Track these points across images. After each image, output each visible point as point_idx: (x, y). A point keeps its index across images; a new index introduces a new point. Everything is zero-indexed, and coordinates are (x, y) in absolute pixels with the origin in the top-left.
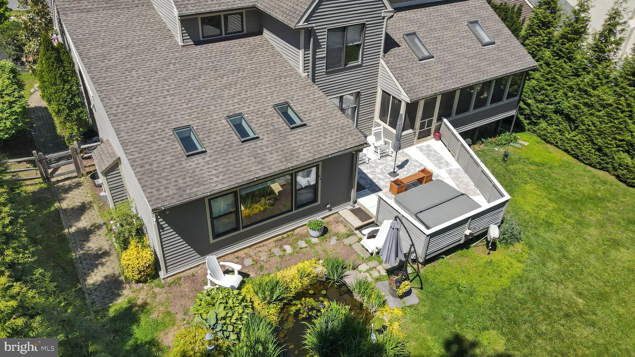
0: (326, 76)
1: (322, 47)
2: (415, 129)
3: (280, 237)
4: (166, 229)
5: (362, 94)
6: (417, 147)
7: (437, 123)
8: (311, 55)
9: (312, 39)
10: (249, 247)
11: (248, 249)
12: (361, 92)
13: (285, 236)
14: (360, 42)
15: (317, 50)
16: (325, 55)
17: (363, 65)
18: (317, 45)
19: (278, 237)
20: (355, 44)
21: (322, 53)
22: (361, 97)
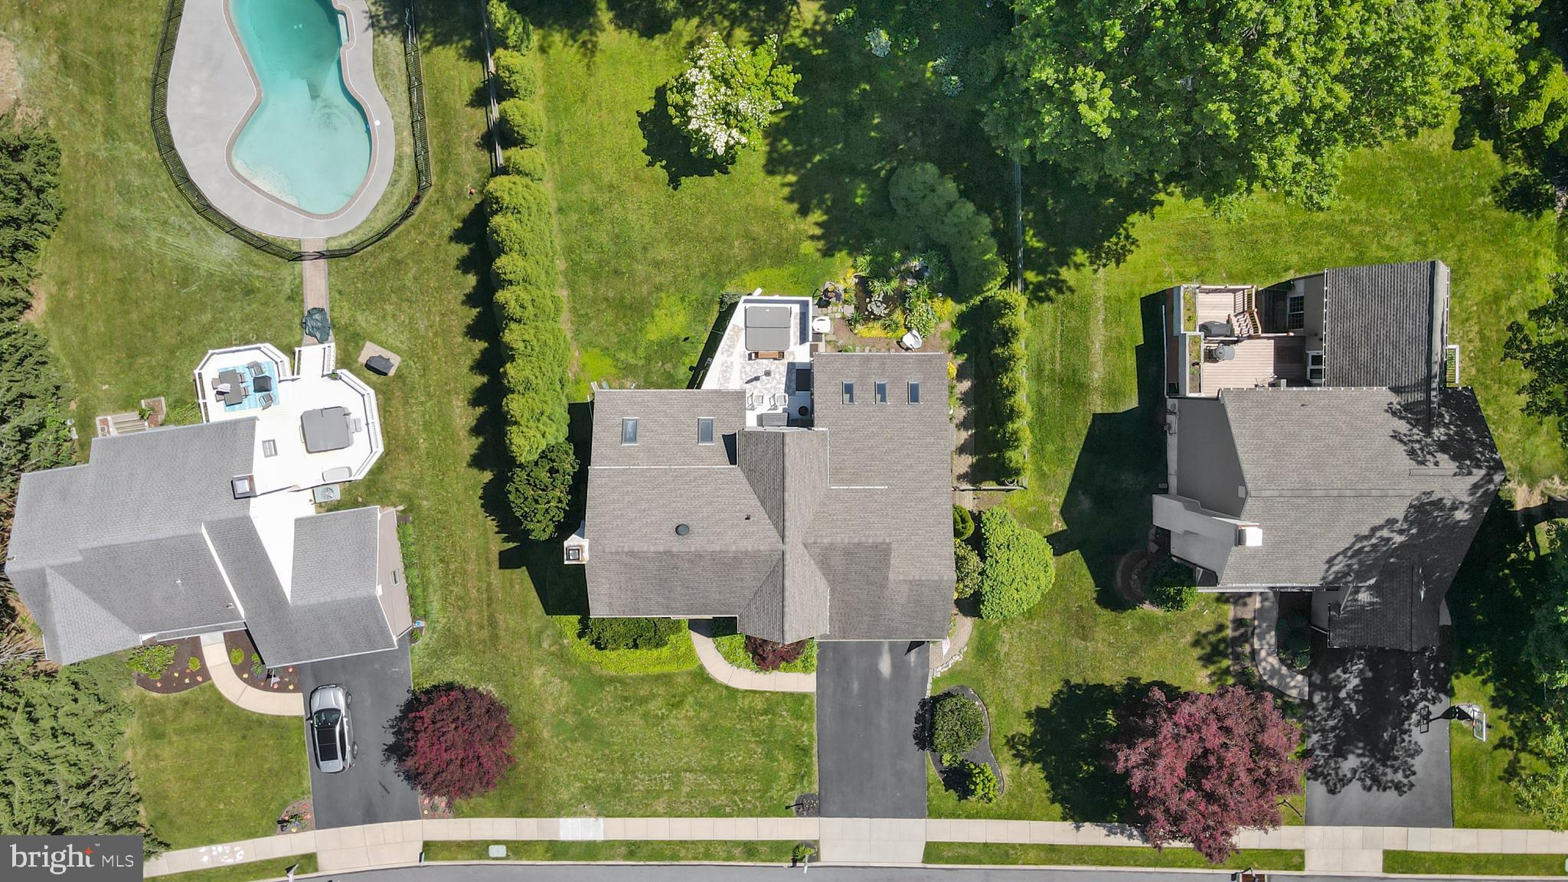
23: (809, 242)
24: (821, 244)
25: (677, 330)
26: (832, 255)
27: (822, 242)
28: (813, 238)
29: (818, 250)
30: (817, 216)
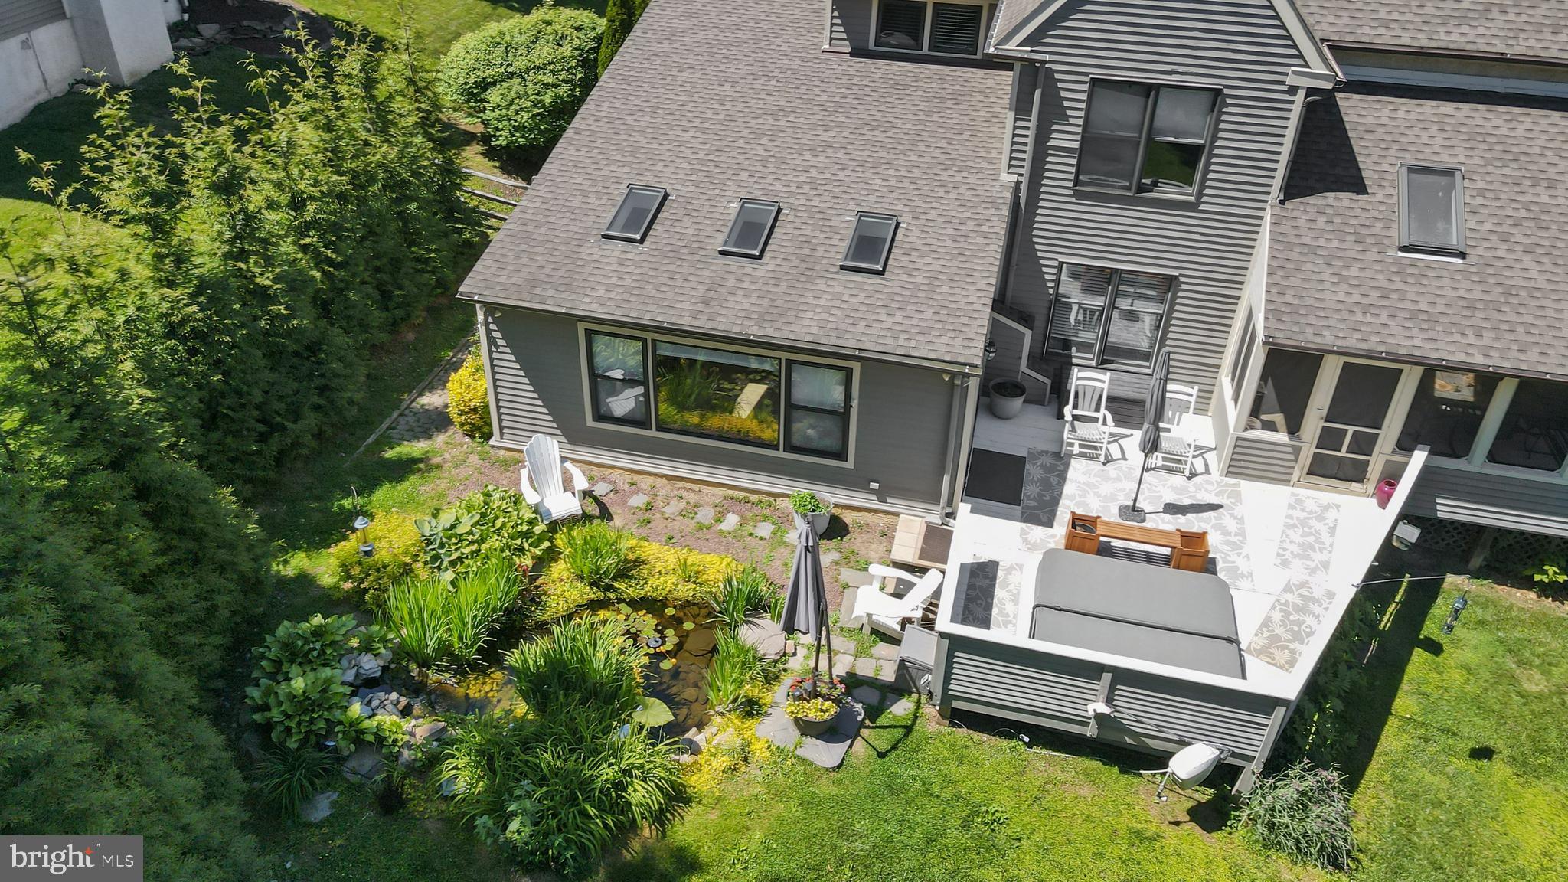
0: (1073, 200)
1: (1072, 121)
2: (1299, 439)
3: (741, 494)
4: (501, 349)
5: (1184, 287)
6: (1293, 494)
7: (1394, 452)
8: (1031, 133)
9: (1038, 93)
10: (669, 478)
11: (664, 480)
12: (1182, 279)
13: (754, 498)
14: (1202, 142)
15: (1055, 127)
16: (1076, 145)
17: (1202, 207)
18: (1053, 112)
19: (737, 492)
20: (1182, 140)
21: (1067, 138)
22: (1180, 294)
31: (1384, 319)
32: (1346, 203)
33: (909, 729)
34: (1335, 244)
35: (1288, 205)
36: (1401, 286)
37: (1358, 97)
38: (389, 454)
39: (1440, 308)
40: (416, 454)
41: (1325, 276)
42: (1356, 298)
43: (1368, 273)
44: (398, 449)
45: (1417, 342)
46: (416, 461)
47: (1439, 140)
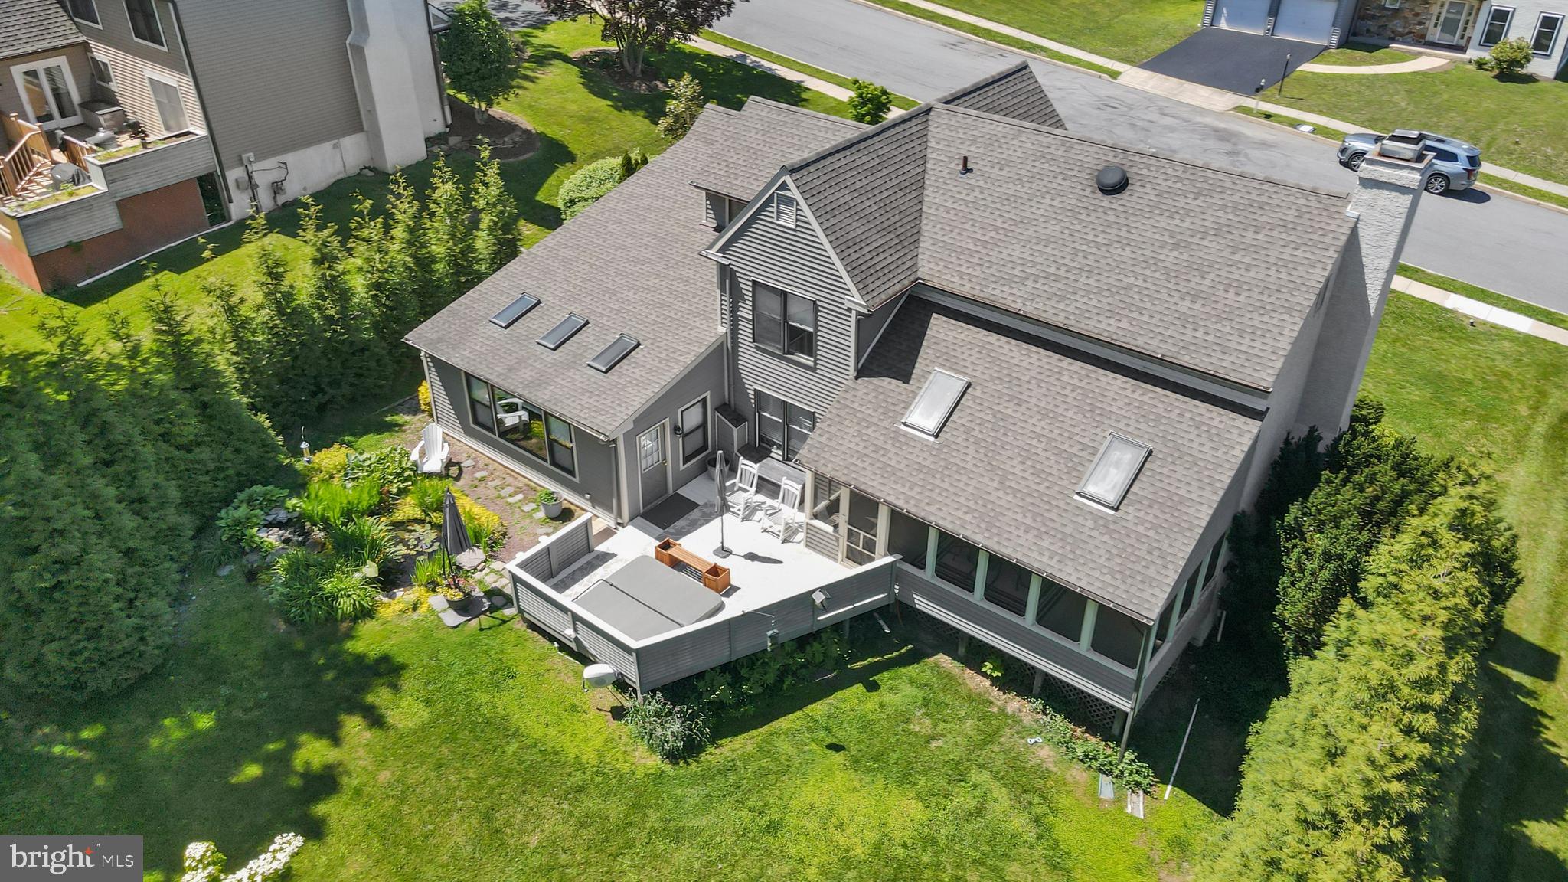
0: (754, 350)
1: (747, 302)
8: (728, 304)
9: (729, 282)
14: (812, 331)
15: (739, 304)
16: (751, 317)
17: (818, 371)
18: (737, 294)
20: (803, 327)
21: (745, 311)
23: (393, 717)
24: (380, 697)
25: (842, 779)
26: (385, 659)
27: (370, 699)
28: (375, 719)
29: (395, 688)
30: (313, 752)
31: (865, 465)
32: (892, 387)
33: (504, 622)
34: (870, 412)
35: (860, 381)
36: (888, 447)
37: (945, 319)
38: (387, 419)
39: (901, 466)
40: (400, 422)
41: (851, 431)
42: (860, 448)
43: (876, 435)
44: (395, 417)
45: (874, 484)
46: (397, 425)
47: (973, 359)
